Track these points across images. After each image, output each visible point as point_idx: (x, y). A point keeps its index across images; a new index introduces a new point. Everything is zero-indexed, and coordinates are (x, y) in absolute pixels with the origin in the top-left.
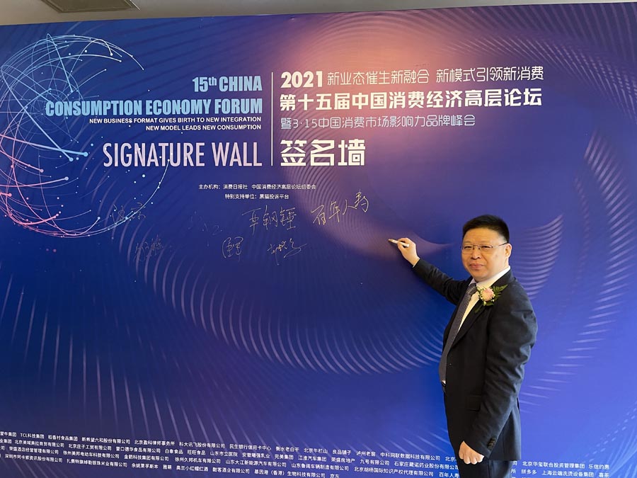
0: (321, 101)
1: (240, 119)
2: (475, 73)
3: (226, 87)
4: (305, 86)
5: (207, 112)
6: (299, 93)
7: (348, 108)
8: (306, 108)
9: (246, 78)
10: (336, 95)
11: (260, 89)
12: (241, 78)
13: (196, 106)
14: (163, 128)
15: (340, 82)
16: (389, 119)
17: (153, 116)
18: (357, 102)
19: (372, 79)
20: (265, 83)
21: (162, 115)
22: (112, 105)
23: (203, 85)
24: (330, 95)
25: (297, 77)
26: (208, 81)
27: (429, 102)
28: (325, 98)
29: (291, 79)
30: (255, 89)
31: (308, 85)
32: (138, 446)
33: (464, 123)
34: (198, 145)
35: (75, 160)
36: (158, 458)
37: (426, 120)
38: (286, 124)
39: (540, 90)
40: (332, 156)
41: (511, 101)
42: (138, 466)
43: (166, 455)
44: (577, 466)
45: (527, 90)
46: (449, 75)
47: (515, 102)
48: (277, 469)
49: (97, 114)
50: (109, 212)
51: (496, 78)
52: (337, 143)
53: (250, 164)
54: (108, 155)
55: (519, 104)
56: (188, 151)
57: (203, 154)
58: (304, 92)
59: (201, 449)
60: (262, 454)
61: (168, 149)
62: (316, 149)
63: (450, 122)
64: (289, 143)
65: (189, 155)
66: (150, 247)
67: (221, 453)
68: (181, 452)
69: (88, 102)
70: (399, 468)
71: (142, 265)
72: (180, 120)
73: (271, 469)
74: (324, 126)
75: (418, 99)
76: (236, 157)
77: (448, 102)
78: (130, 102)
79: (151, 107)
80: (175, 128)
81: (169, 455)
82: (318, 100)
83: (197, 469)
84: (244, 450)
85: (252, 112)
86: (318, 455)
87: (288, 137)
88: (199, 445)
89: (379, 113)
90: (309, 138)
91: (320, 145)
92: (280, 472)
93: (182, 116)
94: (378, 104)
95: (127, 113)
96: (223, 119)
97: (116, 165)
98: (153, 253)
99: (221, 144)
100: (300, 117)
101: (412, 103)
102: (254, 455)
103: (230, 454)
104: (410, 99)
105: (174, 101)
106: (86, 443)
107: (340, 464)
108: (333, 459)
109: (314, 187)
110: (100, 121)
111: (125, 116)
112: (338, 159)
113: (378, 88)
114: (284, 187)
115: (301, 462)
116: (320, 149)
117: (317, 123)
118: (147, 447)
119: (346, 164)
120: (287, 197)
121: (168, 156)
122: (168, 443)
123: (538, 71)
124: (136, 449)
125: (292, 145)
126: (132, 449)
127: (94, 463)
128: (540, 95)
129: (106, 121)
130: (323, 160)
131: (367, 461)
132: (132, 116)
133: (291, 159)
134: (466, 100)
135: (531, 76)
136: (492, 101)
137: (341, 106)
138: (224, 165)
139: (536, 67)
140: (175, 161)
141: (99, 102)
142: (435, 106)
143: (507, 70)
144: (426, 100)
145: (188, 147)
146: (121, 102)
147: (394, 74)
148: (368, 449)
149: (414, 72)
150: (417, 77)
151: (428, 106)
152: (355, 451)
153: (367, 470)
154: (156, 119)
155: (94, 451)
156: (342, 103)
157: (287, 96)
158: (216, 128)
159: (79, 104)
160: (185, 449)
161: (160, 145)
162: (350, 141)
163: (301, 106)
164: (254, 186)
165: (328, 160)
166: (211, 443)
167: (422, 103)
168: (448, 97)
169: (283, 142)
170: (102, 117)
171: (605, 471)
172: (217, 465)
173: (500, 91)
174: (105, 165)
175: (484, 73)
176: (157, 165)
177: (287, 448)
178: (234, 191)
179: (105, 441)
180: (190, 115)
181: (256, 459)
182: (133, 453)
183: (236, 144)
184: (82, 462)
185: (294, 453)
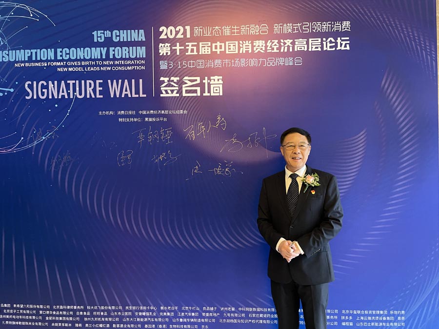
0: (190, 48)
1: (129, 62)
2: (301, 27)
3: (118, 38)
4: (177, 37)
5: (104, 57)
6: (172, 42)
7: (209, 53)
8: (178, 53)
9: (133, 31)
10: (201, 43)
11: (144, 40)
12: (129, 31)
13: (96, 53)
14: (70, 69)
15: (203, 34)
16: (239, 61)
17: (63, 60)
18: (216, 48)
19: (227, 31)
20: (147, 35)
21: (70, 60)
22: (32, 53)
23: (101, 37)
24: (196, 43)
25: (171, 31)
26: (104, 33)
27: (268, 48)
28: (192, 46)
29: (166, 32)
30: (140, 40)
31: (180, 36)
32: (56, 310)
33: (294, 63)
34: (98, 82)
35: (4, 94)
36: (71, 319)
37: (267, 61)
38: (163, 66)
39: (348, 38)
40: (198, 89)
41: (327, 47)
42: (56, 324)
43: (78, 316)
44: (382, 312)
45: (339, 38)
46: (283, 28)
47: (331, 47)
48: (162, 323)
49: (20, 60)
50: (30, 133)
51: (316, 30)
52: (202, 79)
53: (137, 96)
54: (29, 90)
55: (334, 49)
56: (90, 87)
57: (101, 89)
58: (176, 42)
59: (104, 311)
60: (151, 313)
61: (74, 85)
62: (186, 83)
63: (284, 62)
64: (166, 79)
65: (90, 89)
66: (62, 159)
67: (119, 313)
68: (89, 314)
69: (14, 51)
70: (252, 318)
71: (56, 173)
72: (83, 63)
73: (157, 323)
74: (192, 67)
75: (261, 46)
76: (126, 91)
77: (283, 48)
78: (45, 50)
79: (61, 54)
80: (79, 69)
81: (79, 316)
82: (187, 48)
83: (101, 326)
84: (136, 311)
85: (138, 57)
86: (192, 311)
87: (165, 75)
88: (102, 308)
89: (232, 56)
90: (181, 76)
91: (189, 80)
92: (164, 326)
93: (85, 60)
94: (232, 50)
95: (43, 59)
96: (117, 62)
97: (35, 97)
98: (65, 164)
99: (115, 81)
100: (174, 60)
101: (257, 49)
102: (144, 314)
103: (126, 313)
104: (255, 46)
105: (78, 49)
106: (17, 308)
107: (209, 318)
108: (204, 314)
109: (185, 112)
110: (23, 65)
111: (41, 61)
112: (203, 91)
113: (231, 38)
114: (163, 112)
115: (180, 317)
116: (190, 84)
117: (187, 64)
118: (63, 310)
119: (209, 94)
120: (165, 119)
121: (74, 91)
122: (78, 307)
123: (347, 24)
124: (54, 313)
125: (169, 81)
126: (51, 313)
127: (23, 323)
128: (348, 42)
129: (27, 65)
130: (192, 91)
131: (229, 315)
132: (47, 61)
133: (168, 92)
134: (296, 46)
135: (342, 28)
136: (314, 47)
137: (205, 52)
138: (118, 96)
139: (345, 22)
140: (80, 94)
141: (22, 51)
142: (273, 51)
143: (324, 24)
144: (266, 46)
145: (90, 84)
146: (39, 50)
147: (243, 27)
148: (229, 305)
149: (257, 26)
150: (260, 30)
151: (268, 51)
152: (219, 307)
153: (228, 321)
154: (65, 63)
155: (23, 314)
156: (205, 50)
157: (164, 44)
158: (111, 68)
159: (7, 53)
160: (92, 311)
161: (68, 82)
162: (212, 78)
163: (175, 52)
164: (140, 112)
165: (195, 91)
166: (111, 306)
167: (264, 49)
168: (282, 44)
169: (162, 79)
170: (25, 62)
171: (402, 315)
172: (116, 323)
173: (320, 39)
174: (27, 98)
175: (308, 27)
176: (66, 97)
177: (169, 307)
178: (125, 116)
179: (31, 306)
180: (91, 59)
181: (146, 317)
182: (52, 315)
183: (126, 81)
184: (14, 323)
185: (175, 311)
